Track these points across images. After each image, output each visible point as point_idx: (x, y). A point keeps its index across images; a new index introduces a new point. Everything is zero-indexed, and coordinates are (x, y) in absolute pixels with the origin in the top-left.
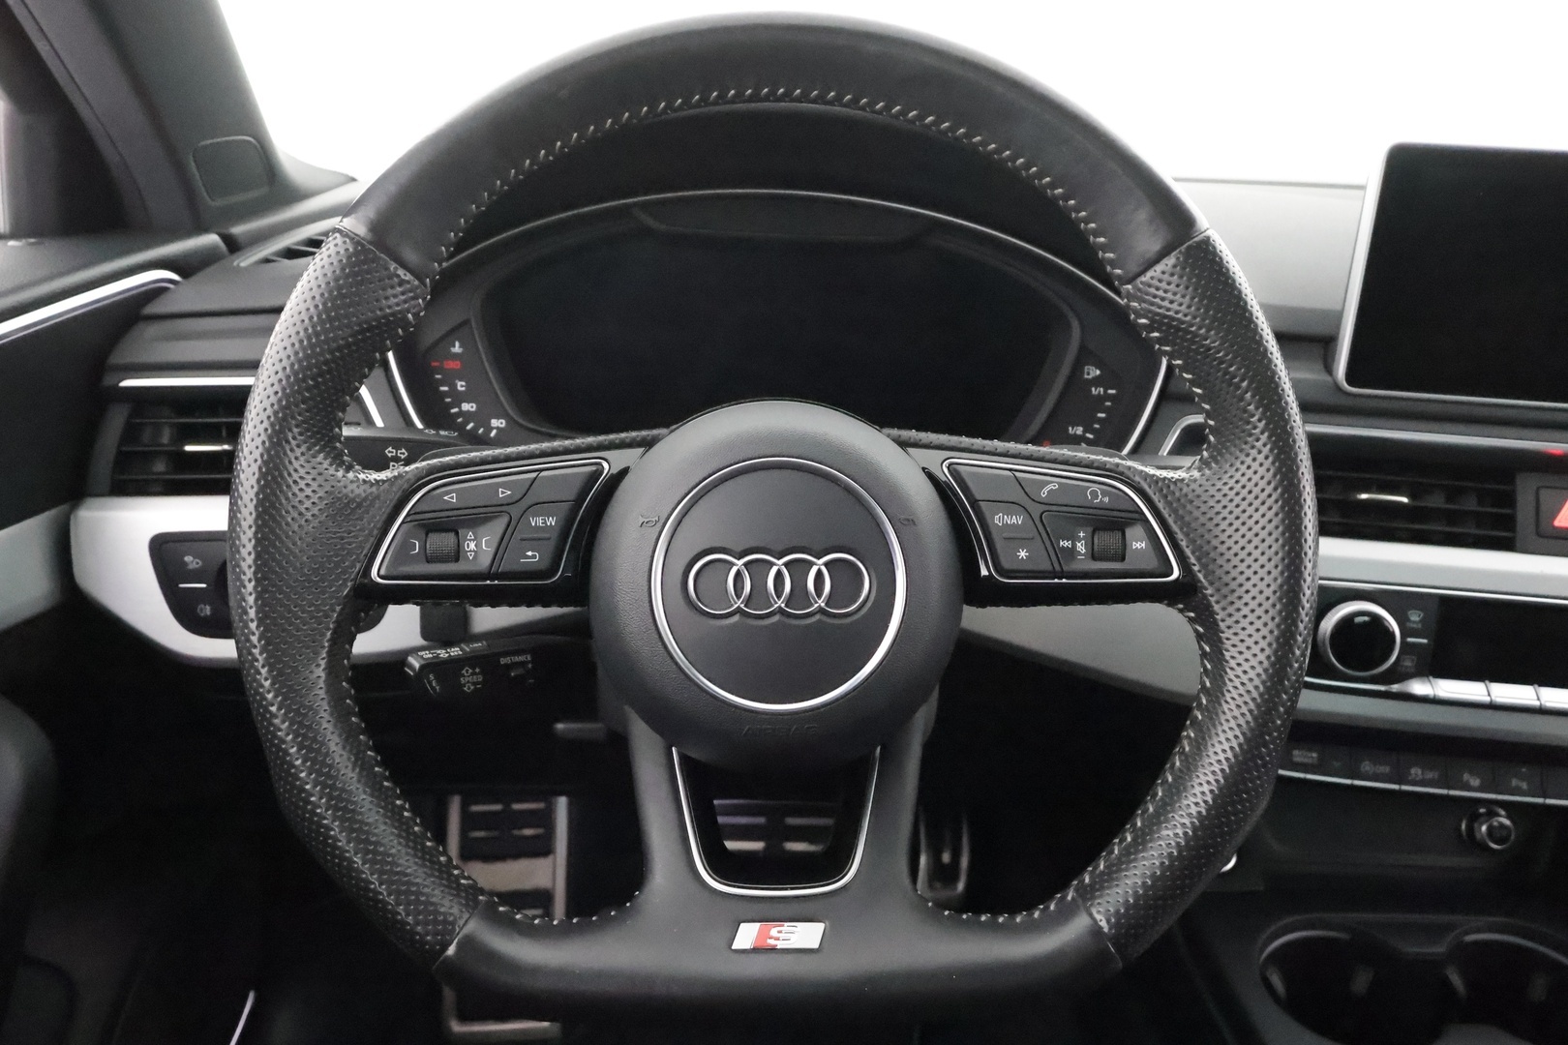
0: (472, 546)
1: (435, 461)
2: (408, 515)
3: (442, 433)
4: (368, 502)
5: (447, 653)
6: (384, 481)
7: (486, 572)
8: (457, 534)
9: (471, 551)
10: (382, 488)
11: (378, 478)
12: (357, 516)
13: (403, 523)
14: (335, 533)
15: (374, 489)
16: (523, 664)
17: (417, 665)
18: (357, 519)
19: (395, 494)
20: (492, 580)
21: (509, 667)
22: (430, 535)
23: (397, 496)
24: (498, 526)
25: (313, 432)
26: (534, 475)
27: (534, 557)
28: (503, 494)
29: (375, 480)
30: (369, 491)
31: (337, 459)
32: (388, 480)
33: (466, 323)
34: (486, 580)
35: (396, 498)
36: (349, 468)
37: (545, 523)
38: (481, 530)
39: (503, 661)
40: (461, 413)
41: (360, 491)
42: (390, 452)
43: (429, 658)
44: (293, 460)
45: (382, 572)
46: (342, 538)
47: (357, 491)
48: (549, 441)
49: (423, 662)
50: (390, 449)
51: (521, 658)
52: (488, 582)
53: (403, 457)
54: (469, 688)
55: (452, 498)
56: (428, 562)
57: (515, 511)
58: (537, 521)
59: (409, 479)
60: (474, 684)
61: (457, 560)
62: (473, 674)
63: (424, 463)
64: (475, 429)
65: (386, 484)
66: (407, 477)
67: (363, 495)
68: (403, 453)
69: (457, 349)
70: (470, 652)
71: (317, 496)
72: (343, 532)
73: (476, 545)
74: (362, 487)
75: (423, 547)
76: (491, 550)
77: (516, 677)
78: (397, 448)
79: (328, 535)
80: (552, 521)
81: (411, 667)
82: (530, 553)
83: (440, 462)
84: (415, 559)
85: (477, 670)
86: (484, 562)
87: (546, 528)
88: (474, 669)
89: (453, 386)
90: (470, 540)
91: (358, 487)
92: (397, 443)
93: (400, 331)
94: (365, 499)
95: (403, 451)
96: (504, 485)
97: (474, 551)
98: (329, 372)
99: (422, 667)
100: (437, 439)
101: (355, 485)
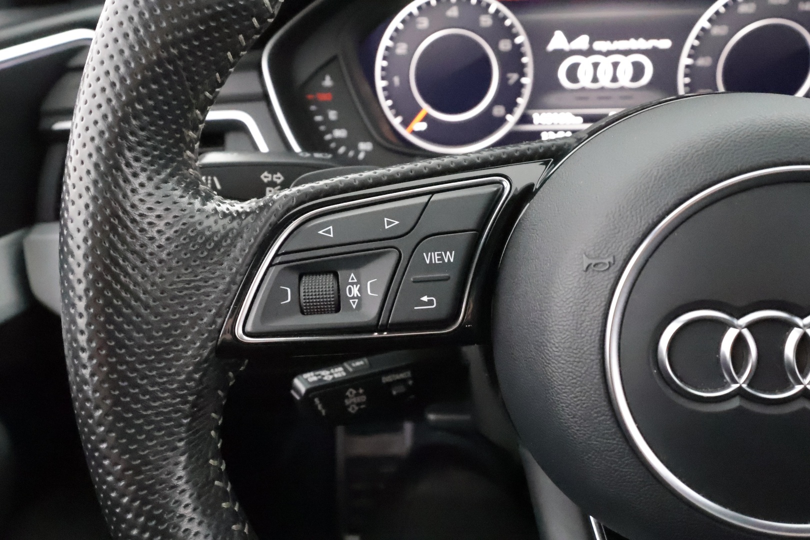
0: (355, 291)
1: (307, 186)
2: (276, 255)
3: (317, 155)
4: (229, 241)
5: (331, 374)
6: (247, 214)
7: (375, 322)
8: (336, 276)
9: (353, 298)
10: (244, 222)
11: (241, 210)
12: (215, 259)
13: (270, 265)
14: (189, 282)
15: (235, 224)
16: (403, 381)
17: (303, 389)
18: (215, 263)
19: (261, 230)
20: (381, 331)
21: (390, 385)
22: (304, 279)
23: (264, 231)
24: (384, 266)
25: (153, 156)
26: (425, 199)
27: (430, 303)
28: (390, 224)
29: (237, 212)
30: (229, 227)
31: (192, 187)
32: (252, 212)
33: (334, 59)
34: (372, 332)
35: (262, 234)
36: (208, 198)
37: (442, 259)
38: (365, 271)
39: (386, 379)
40: (334, 140)
41: (219, 226)
42: (266, 177)
43: (314, 382)
44: (129, 193)
45: (249, 328)
46: (198, 288)
47: (215, 228)
48: (410, 161)
49: (309, 386)
50: (266, 174)
51: (402, 376)
52: (376, 334)
53: (279, 181)
54: (353, 409)
55: (328, 232)
56: (303, 313)
57: (405, 244)
58: (432, 257)
59: (277, 210)
60: (358, 404)
61: (337, 309)
62: (357, 395)
63: (295, 190)
64: (346, 153)
65: (249, 218)
66: (274, 208)
67: (222, 232)
68: (279, 178)
69: (328, 82)
70: (354, 372)
71: (164, 237)
72: (200, 280)
73: (359, 290)
74: (222, 222)
75: (297, 292)
76: (378, 296)
77: (398, 394)
78: (273, 172)
79: (180, 285)
80: (449, 257)
81: (298, 391)
82: (425, 299)
83: (313, 187)
84: (287, 311)
85: (361, 391)
86: (370, 313)
87: (443, 266)
88: (357, 389)
89: (326, 116)
90: (353, 284)
91: (216, 222)
92: (273, 168)
93: (255, 20)
94: (225, 237)
95: (279, 175)
96: (390, 213)
97: (357, 297)
98: (167, 75)
99: (308, 391)
100: (311, 162)
101: (212, 219)
